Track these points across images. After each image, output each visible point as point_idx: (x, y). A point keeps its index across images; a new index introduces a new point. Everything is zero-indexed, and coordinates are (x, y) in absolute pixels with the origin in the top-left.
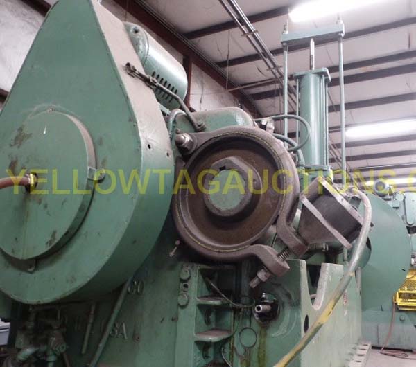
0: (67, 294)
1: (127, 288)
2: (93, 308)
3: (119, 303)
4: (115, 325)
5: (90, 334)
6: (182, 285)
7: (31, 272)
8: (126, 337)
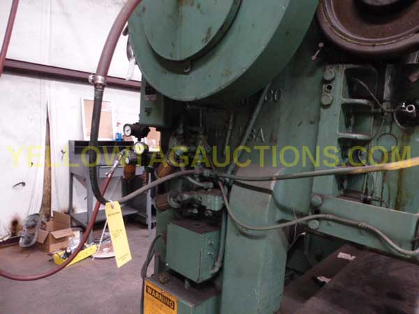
0: (223, 87)
1: (264, 97)
2: (232, 117)
3: (257, 110)
4: (252, 131)
5: (230, 139)
6: (325, 86)
7: (187, 73)
8: (263, 140)
